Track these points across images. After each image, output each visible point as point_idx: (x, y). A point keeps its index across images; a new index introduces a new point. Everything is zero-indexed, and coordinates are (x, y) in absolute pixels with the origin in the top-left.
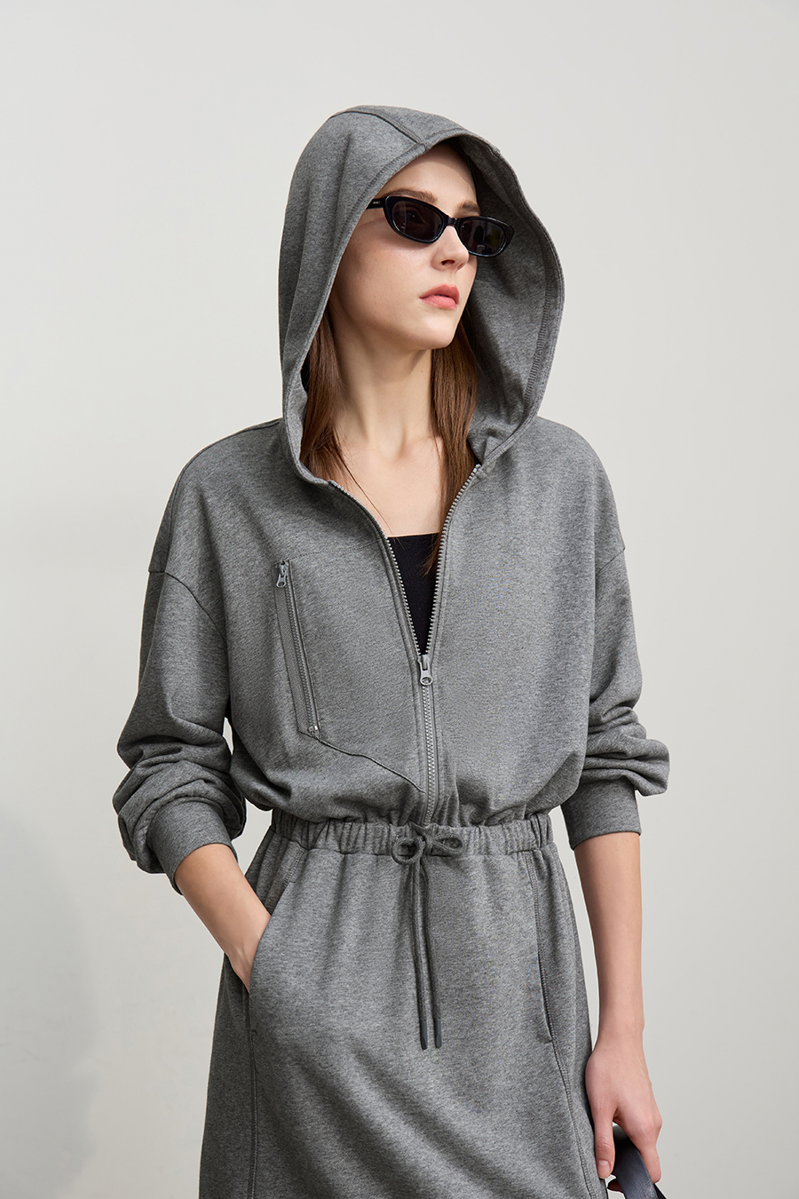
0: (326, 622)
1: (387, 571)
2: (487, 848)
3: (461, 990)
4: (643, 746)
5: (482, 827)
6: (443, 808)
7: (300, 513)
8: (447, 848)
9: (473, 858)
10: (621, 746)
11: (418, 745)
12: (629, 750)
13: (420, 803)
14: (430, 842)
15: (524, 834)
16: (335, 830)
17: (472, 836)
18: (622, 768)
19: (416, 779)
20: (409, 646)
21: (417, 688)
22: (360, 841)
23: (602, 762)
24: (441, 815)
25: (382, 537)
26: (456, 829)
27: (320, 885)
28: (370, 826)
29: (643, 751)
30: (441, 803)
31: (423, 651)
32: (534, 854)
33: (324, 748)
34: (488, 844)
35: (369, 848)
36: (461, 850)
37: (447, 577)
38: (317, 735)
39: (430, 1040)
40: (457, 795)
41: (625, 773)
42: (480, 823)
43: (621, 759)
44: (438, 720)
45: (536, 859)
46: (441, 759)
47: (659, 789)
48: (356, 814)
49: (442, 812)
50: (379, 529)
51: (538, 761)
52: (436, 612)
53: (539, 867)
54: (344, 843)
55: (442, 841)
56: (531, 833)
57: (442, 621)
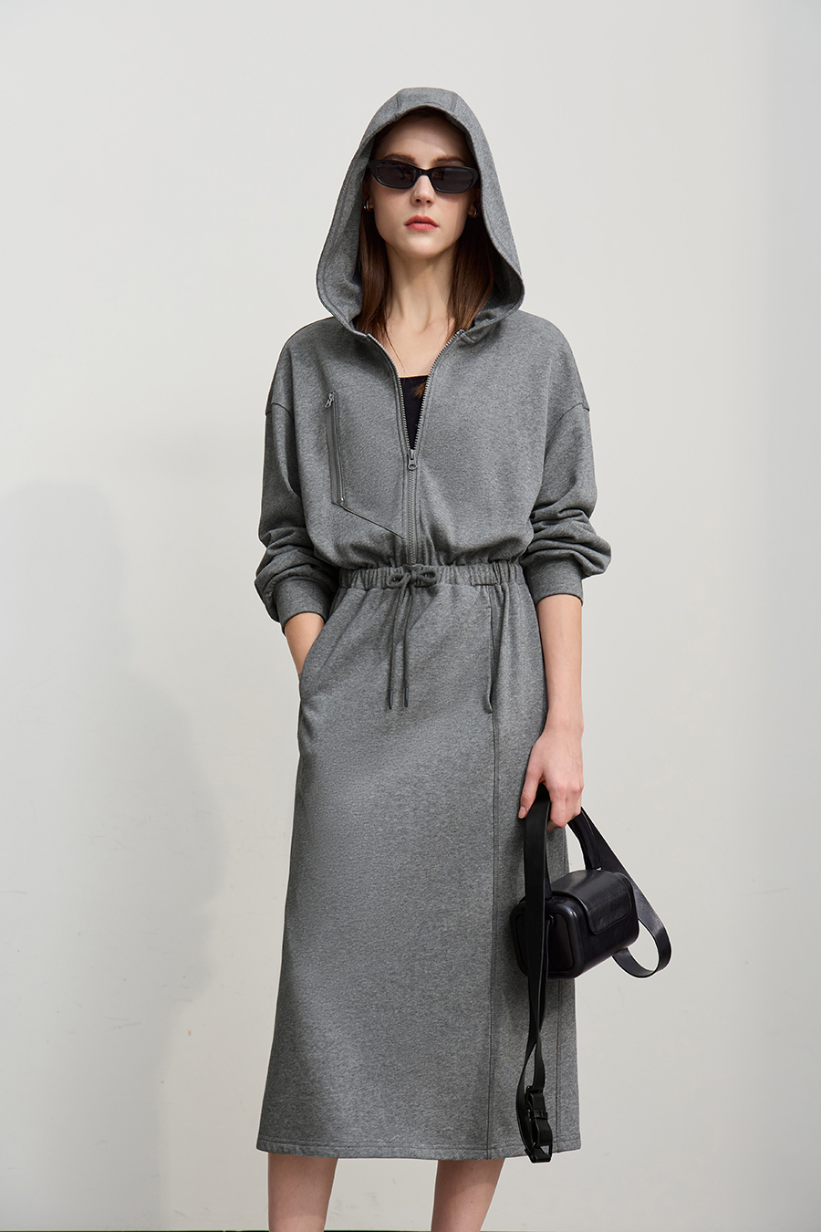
0: (352, 428)
1: (395, 397)
2: (455, 580)
3: (423, 669)
4: (588, 536)
5: (452, 566)
6: (423, 551)
7: (350, 362)
8: (427, 578)
9: (444, 587)
10: (571, 532)
11: (403, 508)
12: (577, 535)
13: (404, 546)
14: (414, 575)
15: (486, 573)
16: (361, 576)
17: (444, 574)
18: (571, 549)
19: (400, 530)
20: (403, 443)
21: (406, 471)
22: (374, 580)
23: (556, 544)
24: (423, 557)
25: (396, 376)
26: (435, 567)
27: (347, 611)
28: (379, 570)
29: (588, 539)
30: (420, 546)
31: (412, 447)
32: (496, 588)
33: (346, 513)
34: (456, 576)
35: (379, 584)
36: (434, 579)
37: (430, 399)
38: (342, 504)
39: (396, 700)
40: (431, 541)
41: (572, 552)
42: (452, 563)
43: (571, 543)
44: (418, 492)
45: (497, 592)
46: (418, 517)
47: (600, 570)
48: (371, 562)
49: (423, 554)
50: (395, 371)
51: (490, 525)
52: (422, 419)
53: (499, 598)
54: (366, 583)
55: (424, 574)
56: (492, 572)
57: (426, 427)
